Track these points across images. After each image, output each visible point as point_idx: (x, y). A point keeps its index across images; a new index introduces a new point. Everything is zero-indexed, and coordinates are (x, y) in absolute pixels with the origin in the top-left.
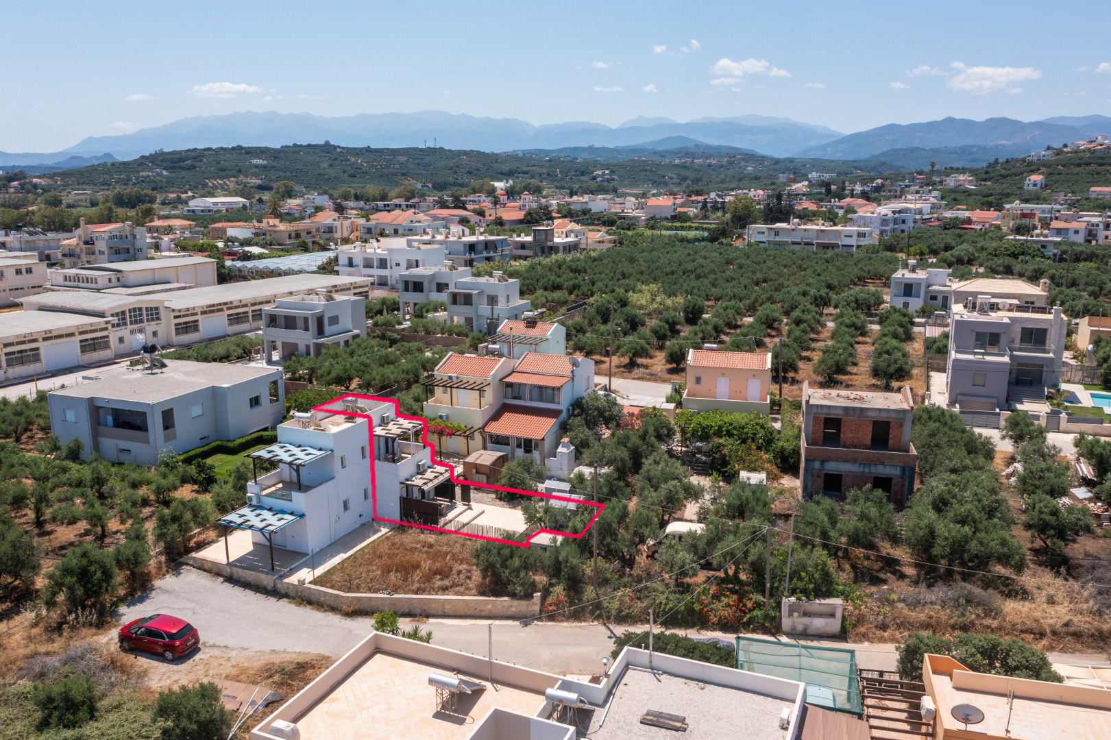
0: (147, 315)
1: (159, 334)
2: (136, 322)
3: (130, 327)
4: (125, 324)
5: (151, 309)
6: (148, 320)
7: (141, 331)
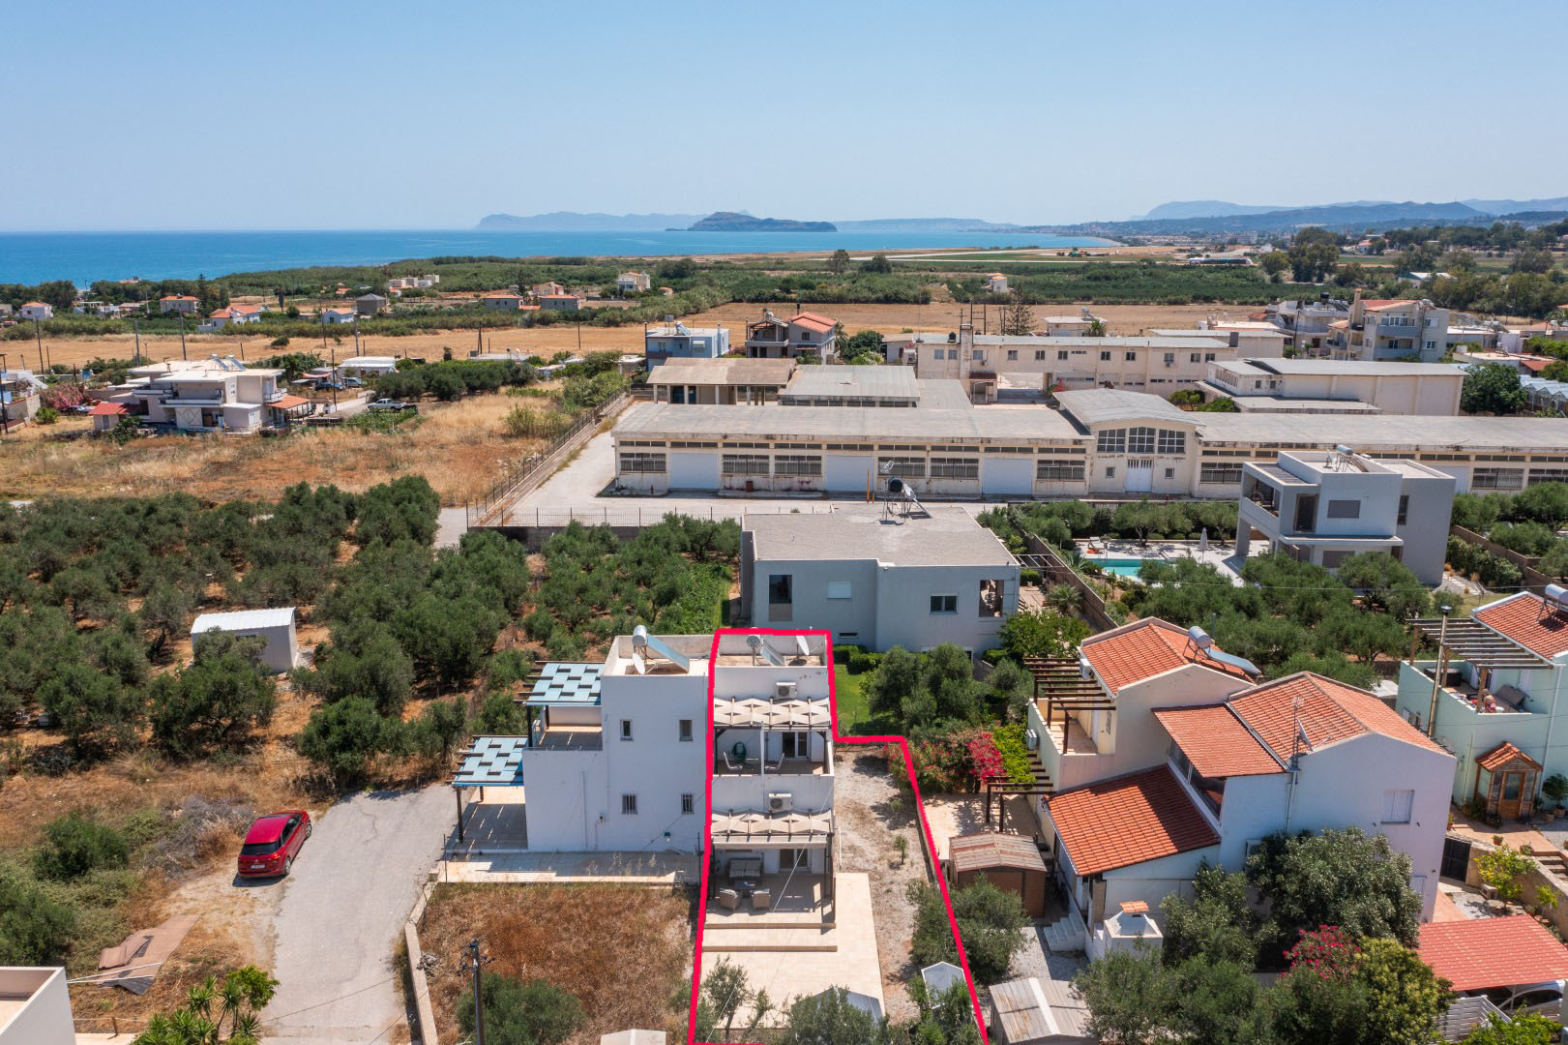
0: (1161, 442)
1: (1176, 474)
2: (1141, 450)
3: (1128, 455)
4: (1122, 450)
5: (1172, 434)
6: (1161, 450)
7: (1148, 463)
